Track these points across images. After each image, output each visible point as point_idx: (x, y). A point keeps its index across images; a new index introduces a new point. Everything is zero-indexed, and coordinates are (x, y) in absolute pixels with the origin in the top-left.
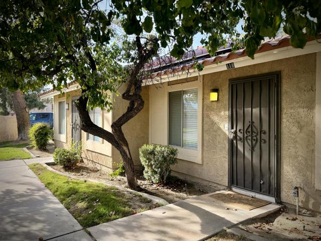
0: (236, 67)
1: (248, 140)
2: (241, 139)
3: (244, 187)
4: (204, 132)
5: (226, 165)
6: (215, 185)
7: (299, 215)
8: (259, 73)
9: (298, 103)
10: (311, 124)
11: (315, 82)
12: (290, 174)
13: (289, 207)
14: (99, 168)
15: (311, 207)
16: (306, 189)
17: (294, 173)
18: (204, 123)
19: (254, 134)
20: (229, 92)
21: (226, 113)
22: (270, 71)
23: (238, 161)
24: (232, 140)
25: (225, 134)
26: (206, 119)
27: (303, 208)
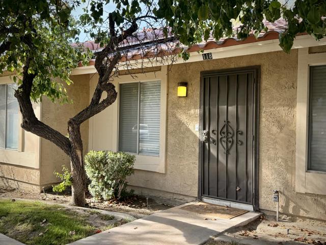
0: (213, 58)
1: (223, 142)
2: (214, 141)
3: (218, 196)
4: (168, 135)
5: (196, 173)
6: (181, 197)
7: (279, 221)
8: (236, 66)
9: (278, 101)
10: (292, 123)
11: (296, 79)
12: (269, 177)
13: (268, 214)
14: (14, 186)
15: (291, 211)
16: (286, 193)
17: (273, 177)
18: (169, 123)
19: (230, 135)
20: (201, 86)
21: (197, 112)
22: (248, 65)
23: (210, 166)
24: (204, 143)
25: (195, 136)
26: (171, 119)
27: (283, 214)
